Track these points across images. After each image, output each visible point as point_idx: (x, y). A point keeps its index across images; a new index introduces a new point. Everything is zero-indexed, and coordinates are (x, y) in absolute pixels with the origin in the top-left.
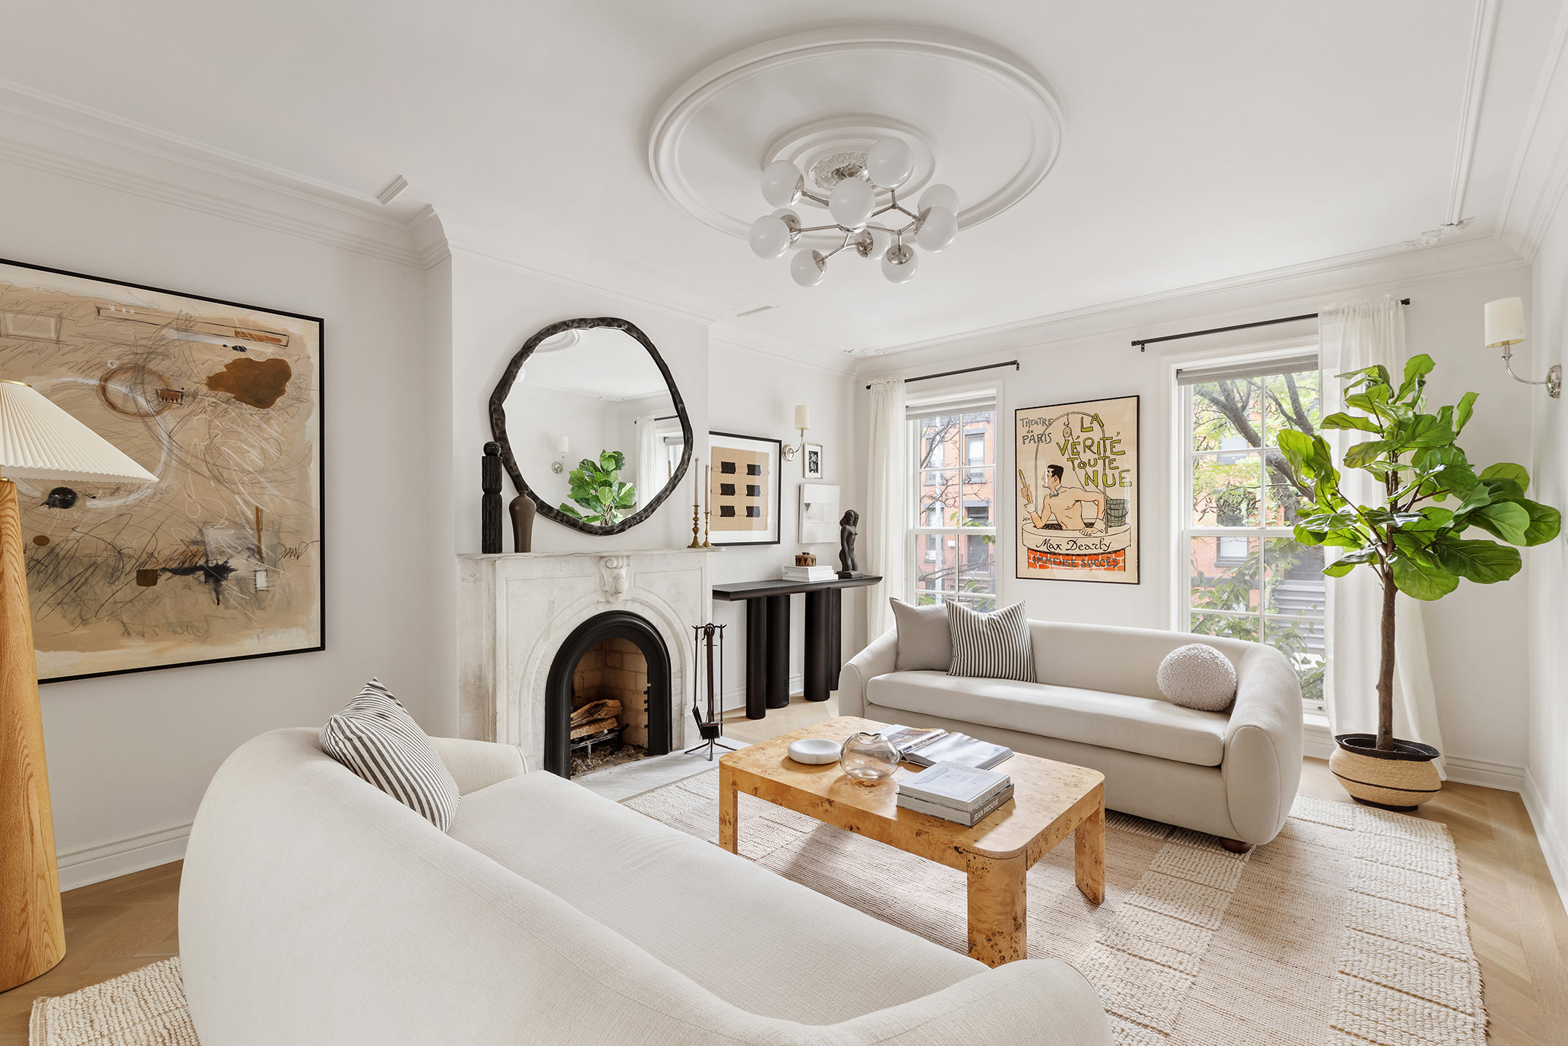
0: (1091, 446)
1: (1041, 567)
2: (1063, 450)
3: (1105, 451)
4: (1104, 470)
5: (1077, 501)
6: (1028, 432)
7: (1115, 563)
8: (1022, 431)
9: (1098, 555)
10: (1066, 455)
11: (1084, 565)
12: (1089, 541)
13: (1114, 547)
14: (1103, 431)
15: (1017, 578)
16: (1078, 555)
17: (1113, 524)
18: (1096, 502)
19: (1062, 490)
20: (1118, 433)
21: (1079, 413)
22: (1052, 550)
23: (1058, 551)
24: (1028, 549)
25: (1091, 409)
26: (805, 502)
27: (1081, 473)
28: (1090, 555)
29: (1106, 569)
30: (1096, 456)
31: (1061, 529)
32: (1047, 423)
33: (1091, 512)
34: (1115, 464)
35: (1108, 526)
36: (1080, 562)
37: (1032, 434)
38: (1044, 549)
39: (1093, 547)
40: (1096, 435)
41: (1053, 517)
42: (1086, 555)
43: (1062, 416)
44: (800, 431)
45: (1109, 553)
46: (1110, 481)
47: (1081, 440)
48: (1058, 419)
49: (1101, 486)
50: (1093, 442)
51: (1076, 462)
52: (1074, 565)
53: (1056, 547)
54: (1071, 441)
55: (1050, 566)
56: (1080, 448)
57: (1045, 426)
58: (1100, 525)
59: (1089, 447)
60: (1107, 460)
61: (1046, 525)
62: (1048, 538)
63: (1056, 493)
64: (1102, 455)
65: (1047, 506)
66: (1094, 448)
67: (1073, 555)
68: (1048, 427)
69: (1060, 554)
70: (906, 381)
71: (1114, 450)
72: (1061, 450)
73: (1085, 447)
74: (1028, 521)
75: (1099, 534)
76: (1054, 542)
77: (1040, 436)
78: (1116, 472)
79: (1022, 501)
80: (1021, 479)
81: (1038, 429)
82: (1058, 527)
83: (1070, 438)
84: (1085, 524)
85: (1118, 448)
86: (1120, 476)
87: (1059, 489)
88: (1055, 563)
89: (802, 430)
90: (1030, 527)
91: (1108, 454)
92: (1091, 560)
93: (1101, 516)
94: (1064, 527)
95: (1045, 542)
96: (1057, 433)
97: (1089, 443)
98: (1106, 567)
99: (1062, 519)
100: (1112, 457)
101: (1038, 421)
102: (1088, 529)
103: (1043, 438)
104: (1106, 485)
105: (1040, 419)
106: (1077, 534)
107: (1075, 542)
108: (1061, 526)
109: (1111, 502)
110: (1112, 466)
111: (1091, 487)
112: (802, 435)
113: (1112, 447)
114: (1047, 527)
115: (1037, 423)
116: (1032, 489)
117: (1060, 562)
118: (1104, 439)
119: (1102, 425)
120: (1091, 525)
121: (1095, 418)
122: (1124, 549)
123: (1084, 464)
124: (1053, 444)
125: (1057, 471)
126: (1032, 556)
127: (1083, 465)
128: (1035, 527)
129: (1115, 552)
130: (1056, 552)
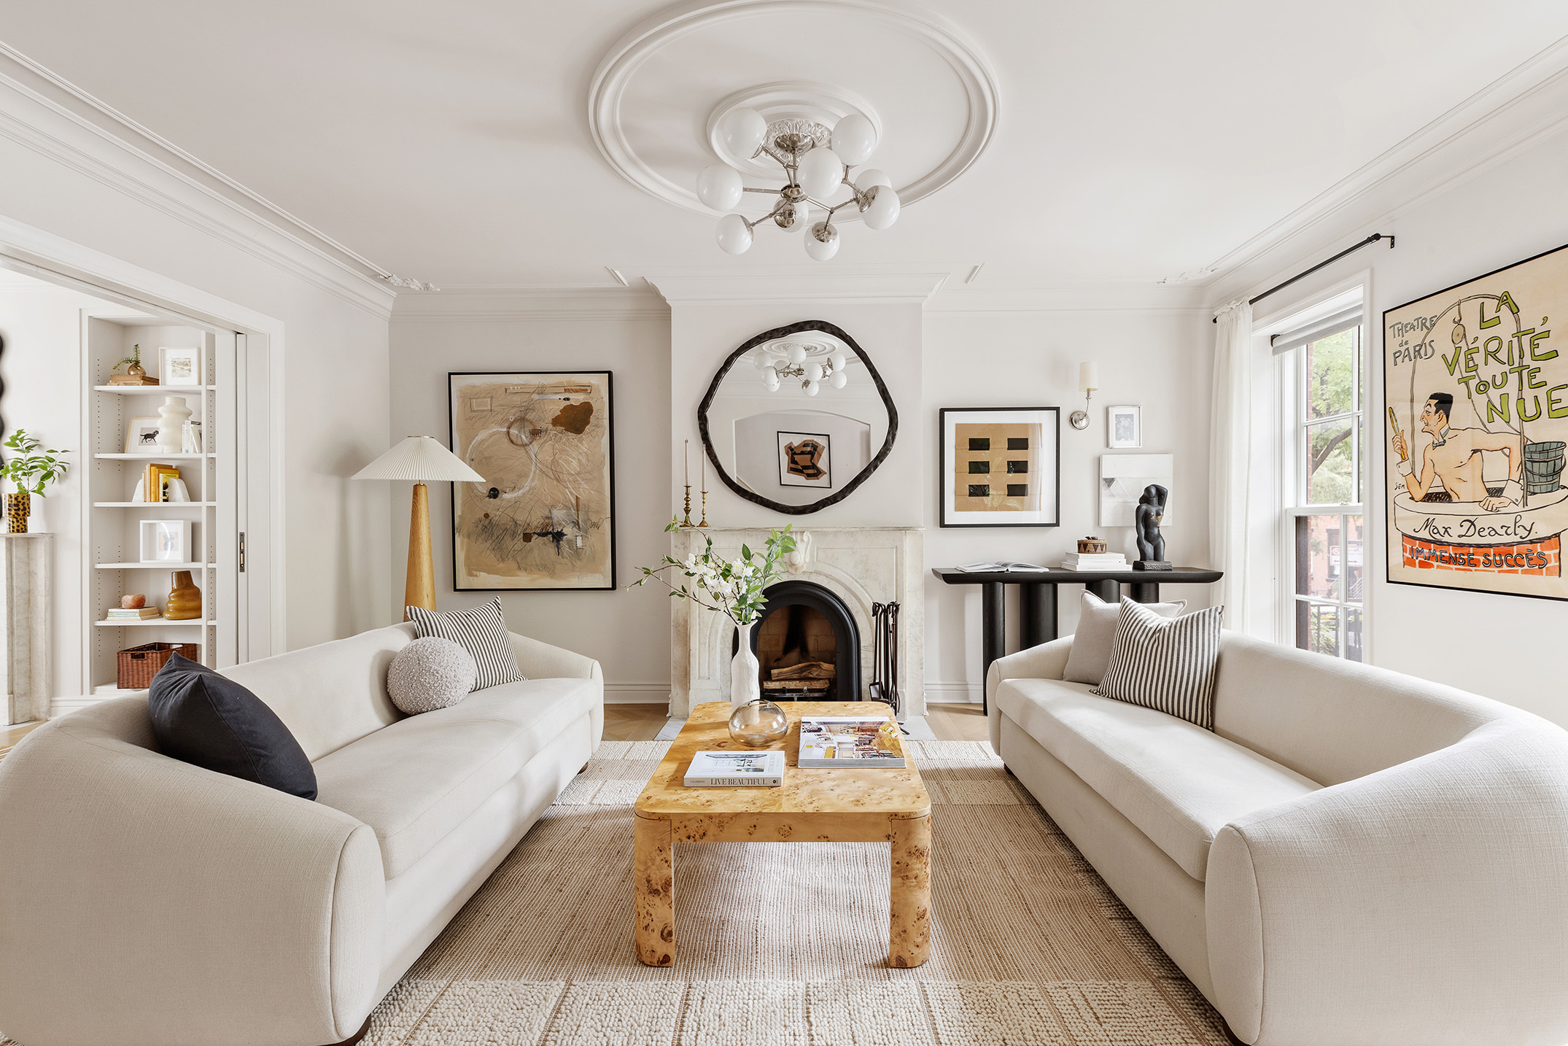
0: (1497, 351)
1: (1422, 565)
2: (1451, 366)
3: (1521, 357)
4: (1520, 390)
5: (1475, 451)
6: (1401, 345)
7: (1541, 563)
8: (1393, 346)
9: (1511, 545)
10: (1457, 375)
11: (1488, 563)
12: (1496, 522)
13: (1542, 531)
14: (1518, 321)
15: (1388, 581)
16: (1478, 546)
17: (1537, 489)
18: (1507, 451)
19: (1451, 433)
20: (1545, 319)
21: (1477, 297)
22: (1437, 536)
23: (1446, 539)
24: (1404, 535)
25: (1495, 286)
26: (1104, 477)
27: (1481, 400)
28: (1498, 545)
29: (1525, 572)
30: (1506, 368)
31: (1450, 501)
32: (1428, 324)
33: (1500, 469)
34: (1539, 378)
35: (1528, 492)
36: (1482, 559)
37: (1406, 347)
38: (1425, 534)
39: (1502, 531)
40: (1506, 329)
41: (1437, 482)
42: (1490, 546)
43: (1450, 308)
44: (1086, 393)
45: (1532, 542)
46: (1531, 410)
47: (1480, 344)
48: (1444, 313)
49: (1515, 422)
50: (1501, 343)
51: (1473, 384)
52: (1472, 563)
53: (1442, 531)
54: (1464, 348)
55: (1435, 564)
56: (1479, 358)
57: (1425, 331)
58: (1513, 491)
59: (1494, 354)
60: (1525, 373)
61: (1427, 495)
62: (1432, 517)
63: (1441, 440)
64: (1516, 365)
65: (1428, 461)
66: (1503, 355)
67: (1470, 546)
68: (1429, 330)
69: (1449, 544)
70: (1251, 302)
71: (1537, 352)
72: (1449, 366)
73: (1488, 353)
74: (1402, 490)
75: (1513, 508)
76: (1440, 523)
77: (1417, 348)
78: (1541, 393)
79: (1394, 457)
80: (1392, 422)
81: (1415, 338)
82: (1444, 497)
83: (1463, 344)
84: (1488, 490)
85: (1544, 346)
86: (1549, 398)
87: (1446, 433)
88: (1442, 559)
89: (1088, 391)
90: (1403, 500)
91: (1527, 360)
92: (1500, 555)
93: (1516, 476)
94: (1455, 498)
95: (1427, 524)
96: (1442, 339)
97: (1493, 346)
98: (1526, 567)
99: (1452, 485)
100: (1534, 365)
101: (1415, 323)
102: (1495, 501)
103: (1422, 352)
104: (1524, 419)
105: (1417, 319)
106: (1477, 509)
107: (1472, 523)
108: (1449, 496)
109: (1533, 448)
110: (1534, 381)
111: (1499, 423)
112: (1088, 398)
113: (1534, 346)
114: (1429, 498)
115: (1413, 327)
116: (1407, 437)
117: (1450, 557)
118: (1519, 334)
119: (1515, 311)
120: (1496, 492)
121: (1504, 299)
122: (1557, 535)
123: (1486, 384)
124: (1437, 359)
125: (1444, 401)
126: (1409, 546)
127: (1483, 387)
128: (1412, 498)
129: (1541, 540)
130: (1444, 539)
